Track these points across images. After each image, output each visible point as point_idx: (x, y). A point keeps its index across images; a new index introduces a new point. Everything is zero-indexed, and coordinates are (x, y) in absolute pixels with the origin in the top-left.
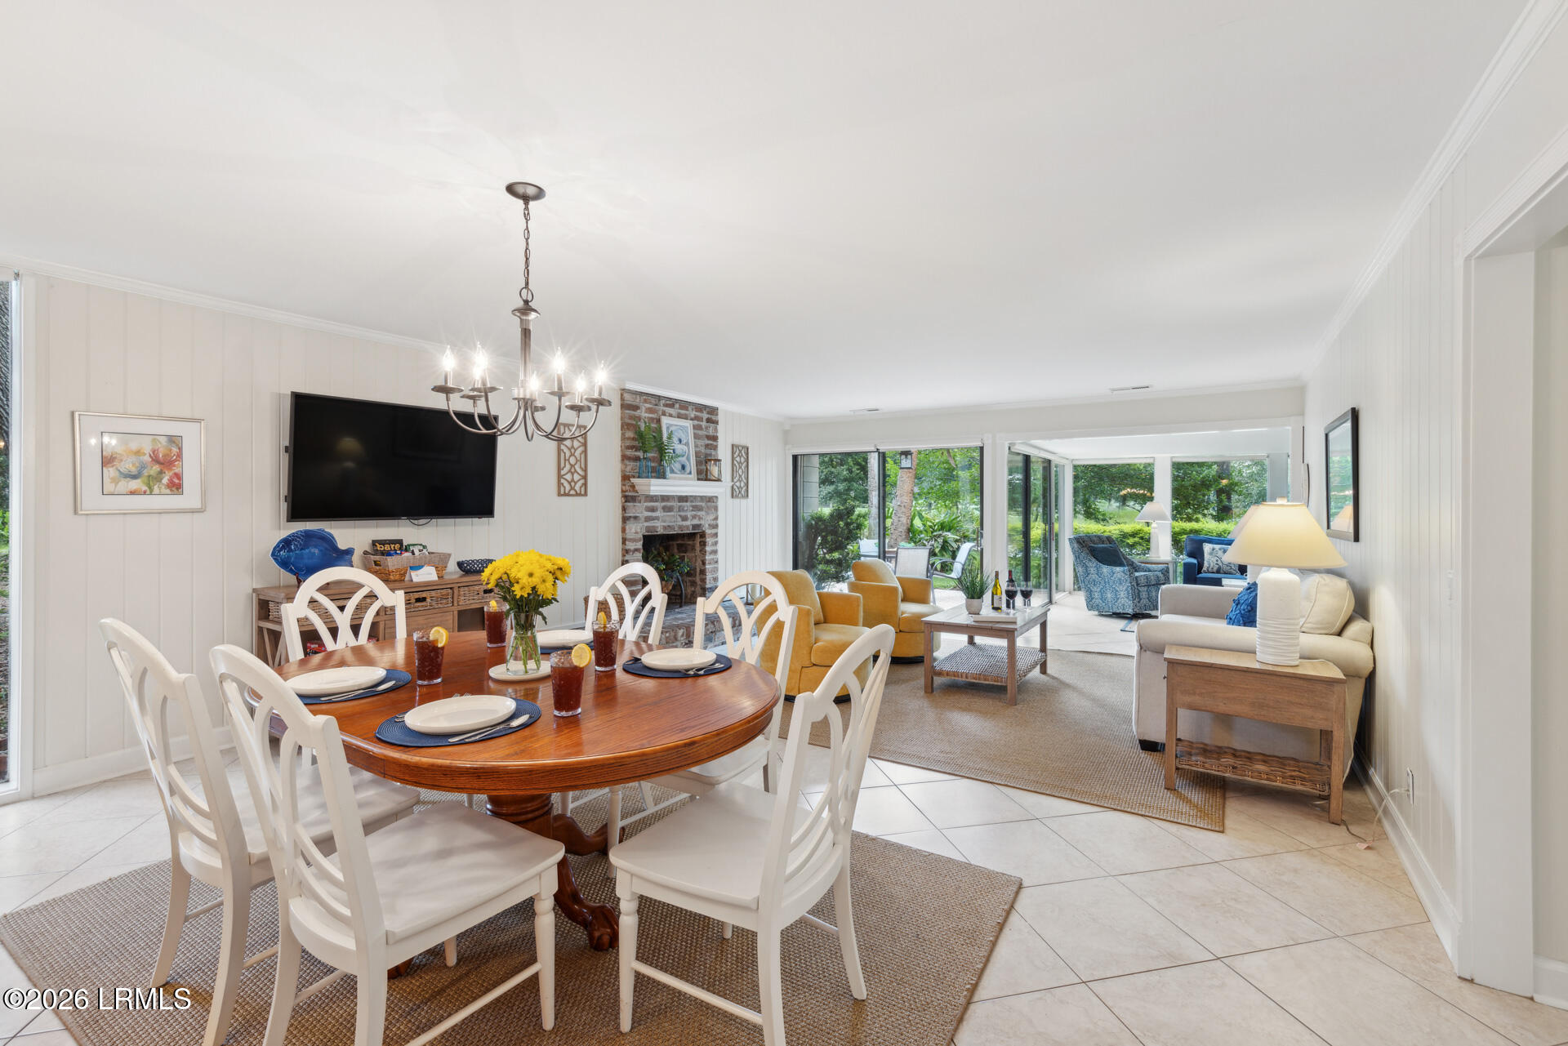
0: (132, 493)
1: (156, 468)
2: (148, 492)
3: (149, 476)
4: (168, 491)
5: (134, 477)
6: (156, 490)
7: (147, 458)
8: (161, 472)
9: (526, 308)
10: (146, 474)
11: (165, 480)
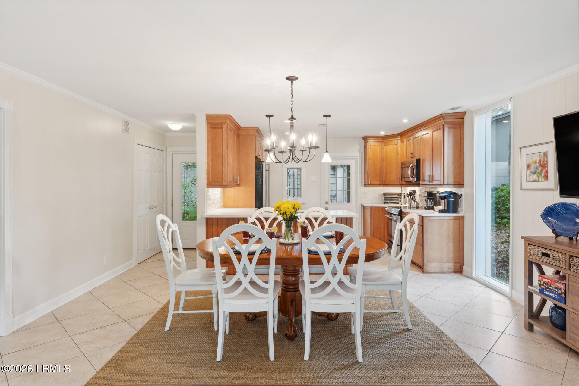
0: (534, 181)
1: (540, 168)
2: (538, 181)
3: (538, 172)
4: (543, 180)
5: (534, 173)
6: (540, 180)
7: (538, 164)
8: (542, 171)
9: (292, 118)
10: (537, 172)
11: (543, 175)
